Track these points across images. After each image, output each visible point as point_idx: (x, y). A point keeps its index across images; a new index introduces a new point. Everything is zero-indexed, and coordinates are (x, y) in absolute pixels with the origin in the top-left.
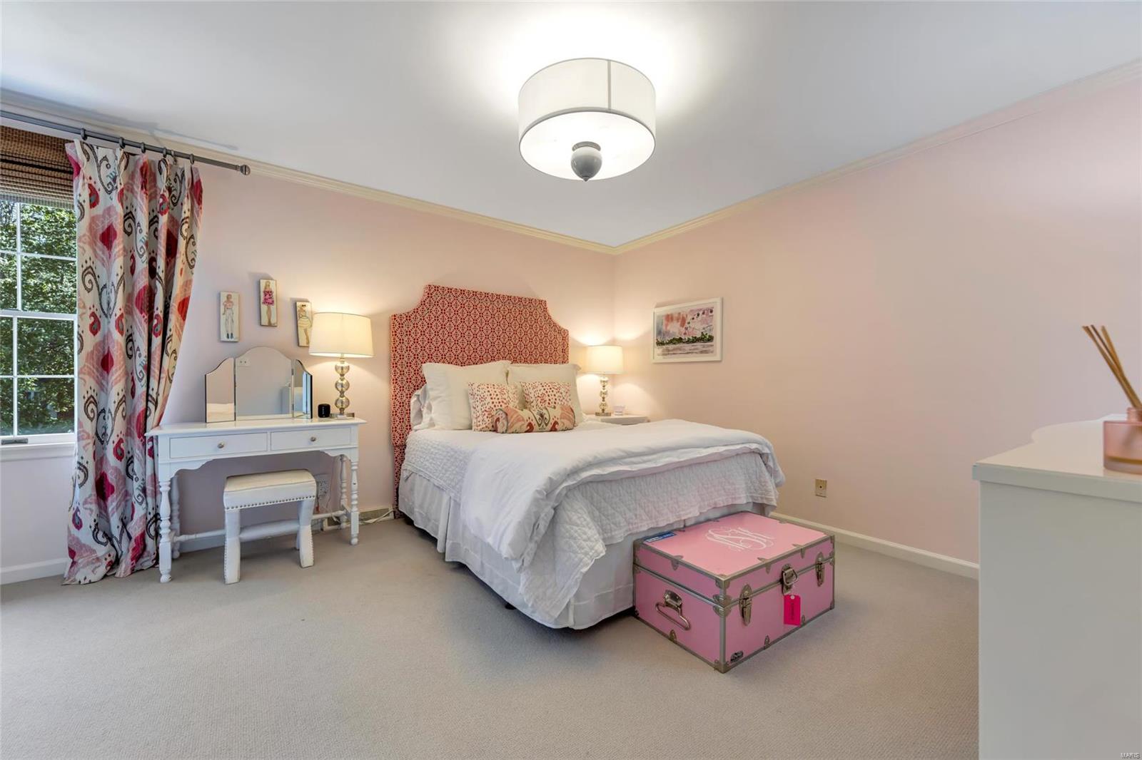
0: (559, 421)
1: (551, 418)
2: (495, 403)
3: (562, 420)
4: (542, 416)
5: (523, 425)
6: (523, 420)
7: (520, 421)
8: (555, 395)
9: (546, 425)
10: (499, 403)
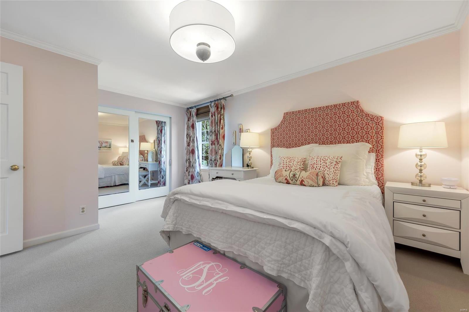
0: (304, 180)
1: (300, 177)
2: (284, 167)
3: (307, 180)
4: (294, 175)
5: (283, 179)
6: (283, 176)
7: (281, 176)
8: (321, 164)
9: (296, 181)
10: (286, 166)
